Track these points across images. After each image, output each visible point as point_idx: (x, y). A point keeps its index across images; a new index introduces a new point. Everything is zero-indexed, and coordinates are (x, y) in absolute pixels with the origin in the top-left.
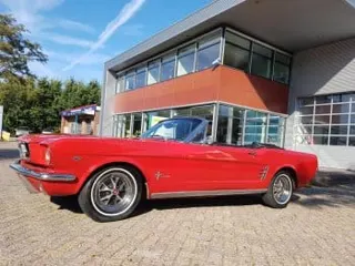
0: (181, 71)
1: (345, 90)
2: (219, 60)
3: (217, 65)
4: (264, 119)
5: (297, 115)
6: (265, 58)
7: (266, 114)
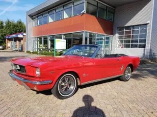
0: (66, 16)
1: (136, 24)
2: (84, 11)
3: (83, 14)
4: (103, 37)
5: (117, 35)
6: (104, 9)
7: (105, 36)
